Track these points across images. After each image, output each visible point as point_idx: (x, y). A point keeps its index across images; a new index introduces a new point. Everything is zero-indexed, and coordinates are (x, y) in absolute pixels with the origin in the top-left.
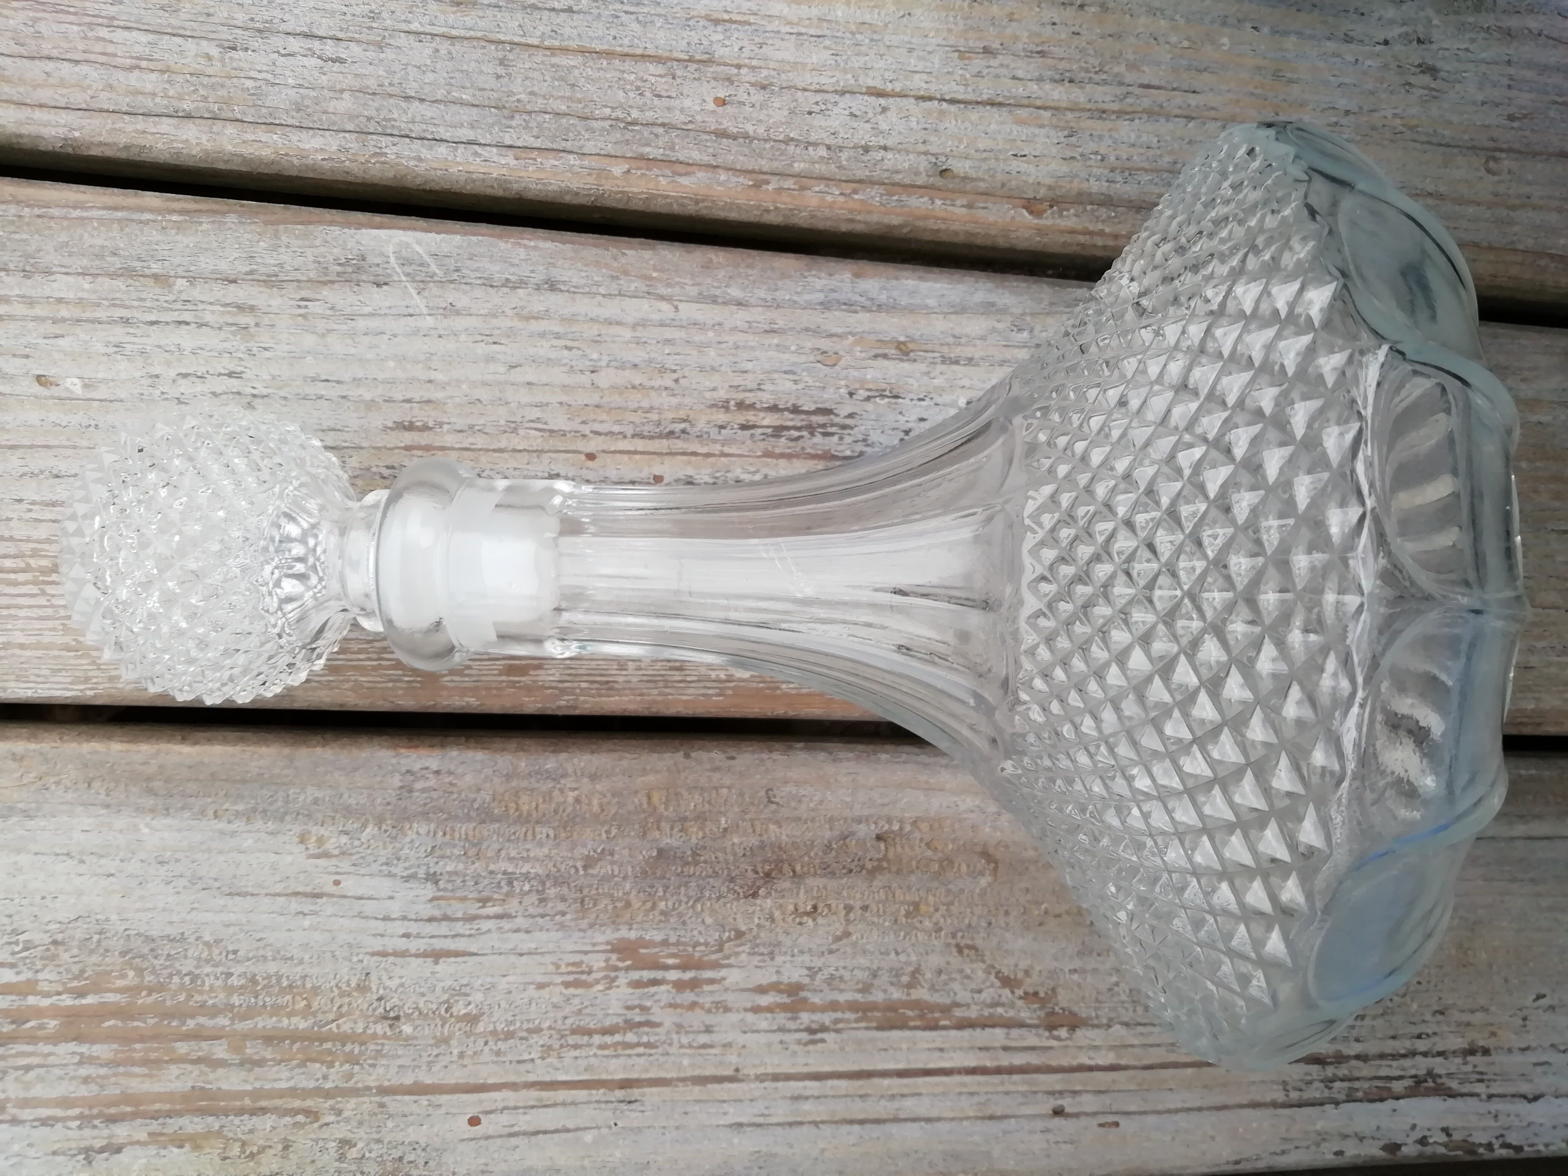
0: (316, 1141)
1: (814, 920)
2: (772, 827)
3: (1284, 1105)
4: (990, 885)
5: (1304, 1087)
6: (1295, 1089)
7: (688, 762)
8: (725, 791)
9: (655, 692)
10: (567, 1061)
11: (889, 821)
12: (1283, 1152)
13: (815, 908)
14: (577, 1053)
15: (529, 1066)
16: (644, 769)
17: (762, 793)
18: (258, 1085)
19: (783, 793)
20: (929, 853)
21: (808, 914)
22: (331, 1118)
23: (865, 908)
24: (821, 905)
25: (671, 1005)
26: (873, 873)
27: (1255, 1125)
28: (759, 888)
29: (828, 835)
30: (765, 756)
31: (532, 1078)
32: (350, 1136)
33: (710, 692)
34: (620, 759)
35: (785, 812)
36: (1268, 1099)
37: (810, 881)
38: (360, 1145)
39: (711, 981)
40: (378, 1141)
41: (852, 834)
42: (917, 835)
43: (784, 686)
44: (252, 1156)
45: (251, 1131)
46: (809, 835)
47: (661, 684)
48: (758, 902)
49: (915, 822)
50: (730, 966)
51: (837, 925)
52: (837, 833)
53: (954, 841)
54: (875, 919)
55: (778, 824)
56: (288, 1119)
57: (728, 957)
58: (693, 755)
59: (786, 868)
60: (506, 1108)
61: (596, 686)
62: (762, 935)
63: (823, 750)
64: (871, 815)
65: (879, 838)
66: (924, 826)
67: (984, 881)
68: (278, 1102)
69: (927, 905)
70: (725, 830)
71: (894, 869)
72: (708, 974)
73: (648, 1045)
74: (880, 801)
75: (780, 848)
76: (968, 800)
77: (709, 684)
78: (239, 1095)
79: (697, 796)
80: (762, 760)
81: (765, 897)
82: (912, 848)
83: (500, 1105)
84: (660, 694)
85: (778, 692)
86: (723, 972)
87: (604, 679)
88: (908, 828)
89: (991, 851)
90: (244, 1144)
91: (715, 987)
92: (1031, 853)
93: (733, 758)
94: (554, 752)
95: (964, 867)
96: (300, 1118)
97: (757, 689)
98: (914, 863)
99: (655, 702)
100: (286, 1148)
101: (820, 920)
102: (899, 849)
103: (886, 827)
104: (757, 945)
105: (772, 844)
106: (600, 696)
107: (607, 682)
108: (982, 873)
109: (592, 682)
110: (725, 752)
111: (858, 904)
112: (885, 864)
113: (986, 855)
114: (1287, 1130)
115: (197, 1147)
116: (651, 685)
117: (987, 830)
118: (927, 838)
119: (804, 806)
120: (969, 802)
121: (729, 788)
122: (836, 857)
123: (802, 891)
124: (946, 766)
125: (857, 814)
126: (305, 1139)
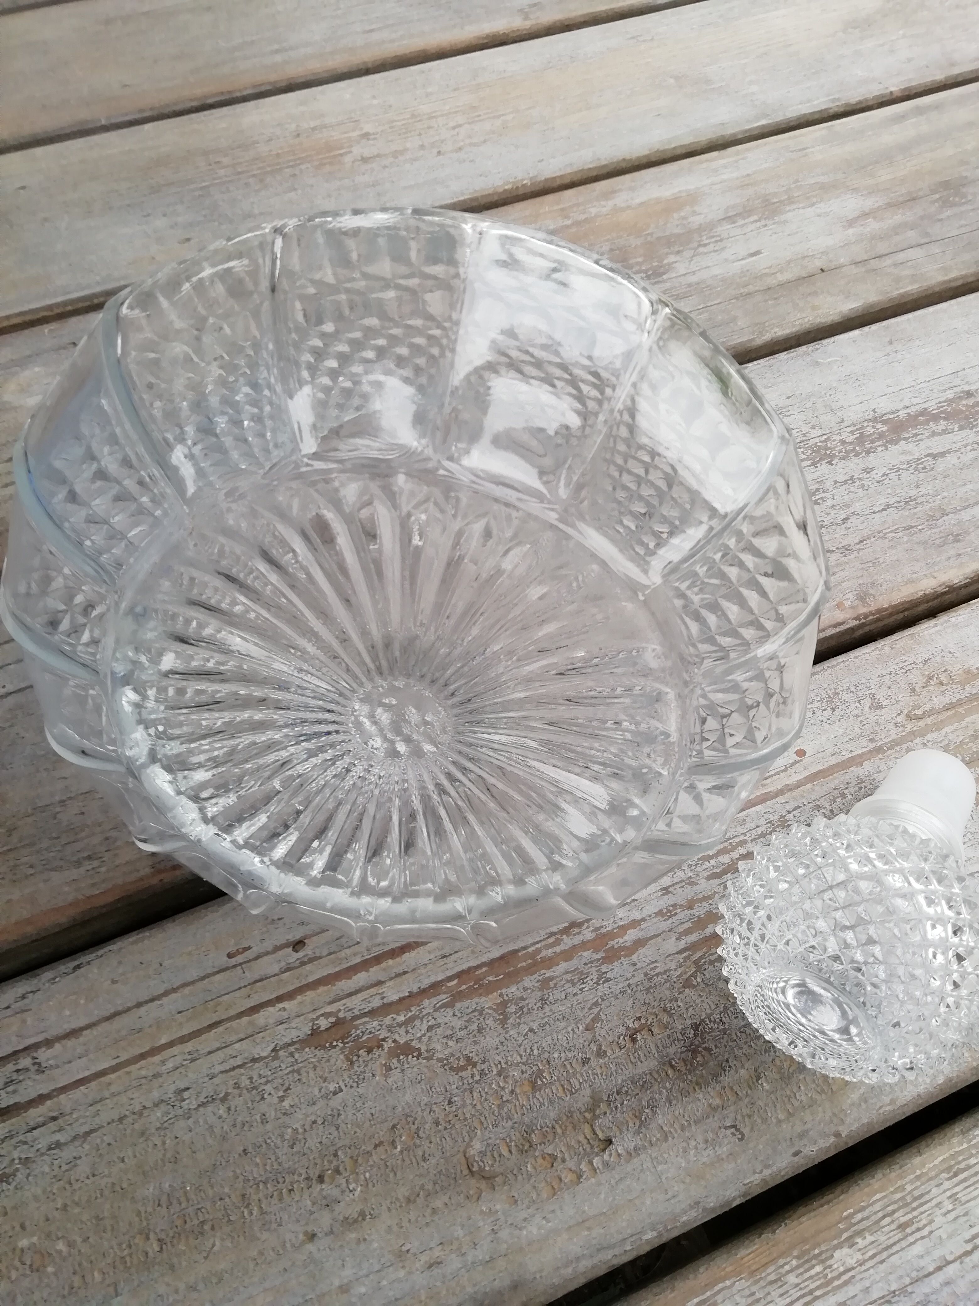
0: (897, 702)
1: (628, 1028)
2: (717, 1102)
3: (36, 1046)
4: (469, 1146)
5: (15, 1076)
6: (27, 1070)
7: (833, 1129)
8: (781, 1116)
9: (909, 1188)
10: (762, 822)
11: (606, 1164)
12: (23, 997)
13: (634, 1040)
14: (759, 831)
15: (789, 807)
16: (866, 1101)
17: (746, 1131)
18: (963, 724)
19: (727, 1144)
20: (549, 1150)
21: (637, 1031)
22: (899, 719)
23: (585, 1061)
24: (629, 1045)
25: (710, 897)
26: (595, 1102)
27: (67, 1013)
28: (695, 1035)
29: (660, 1120)
30: (767, 1172)
31: (781, 799)
32: (878, 712)
33: (859, 1216)
34: (892, 1102)
35: (714, 1123)
36: (57, 1046)
37: (652, 1064)
38: (867, 709)
39: (687, 932)
40: (857, 716)
41: (638, 1132)
42: (571, 1164)
43: (794, 1263)
44: (930, 678)
45: (943, 692)
46: (679, 1110)
47: (909, 1198)
48: (689, 1022)
49: (579, 1177)
50: (680, 952)
51: (603, 1032)
52: (653, 1126)
53: (530, 1176)
54: (570, 1055)
55: (714, 1109)
56: (928, 707)
57: (686, 959)
58: (832, 1139)
59: (681, 1066)
60: (785, 770)
61: (962, 1166)
62: (667, 993)
63: (713, 1209)
64: (628, 1162)
65: (609, 1142)
66: (568, 1177)
67: (478, 1145)
68: (941, 717)
69: (525, 1093)
70: (758, 1078)
71: (577, 1116)
72: (693, 937)
73: (708, 858)
74: (628, 1182)
75: (698, 1084)
76: (535, 1231)
77: (866, 1224)
78: (969, 712)
79: (803, 1098)
80: (767, 1166)
81: (684, 1029)
82: (569, 1147)
83: (790, 771)
84: (902, 1188)
85: (795, 1253)
86: (682, 944)
87: (961, 1177)
88: (584, 1166)
89: (483, 1185)
90: (941, 684)
91: (681, 929)
92: (438, 1203)
93: (796, 1154)
94: (951, 1080)
95: (505, 1152)
96: (919, 712)
97: (818, 1245)
98: (559, 1131)
99: (901, 1177)
100: (913, 690)
101: (622, 1030)
102: (581, 1138)
103: (606, 1157)
104: (666, 981)
105: (708, 1084)
106: (952, 1157)
107: (956, 1175)
108: (483, 1153)
109: (968, 1167)
110: (806, 1157)
111: (593, 1063)
112: (588, 1115)
113: (488, 1178)
114: (24, 1021)
115: (968, 672)
116: (916, 1193)
117: (498, 1207)
118: (558, 1165)
119: (700, 1139)
120: (533, 1230)
121: (779, 1121)
122: (640, 1100)
123: (654, 1051)
124: (578, 1259)
125: (643, 1156)
126: (906, 700)
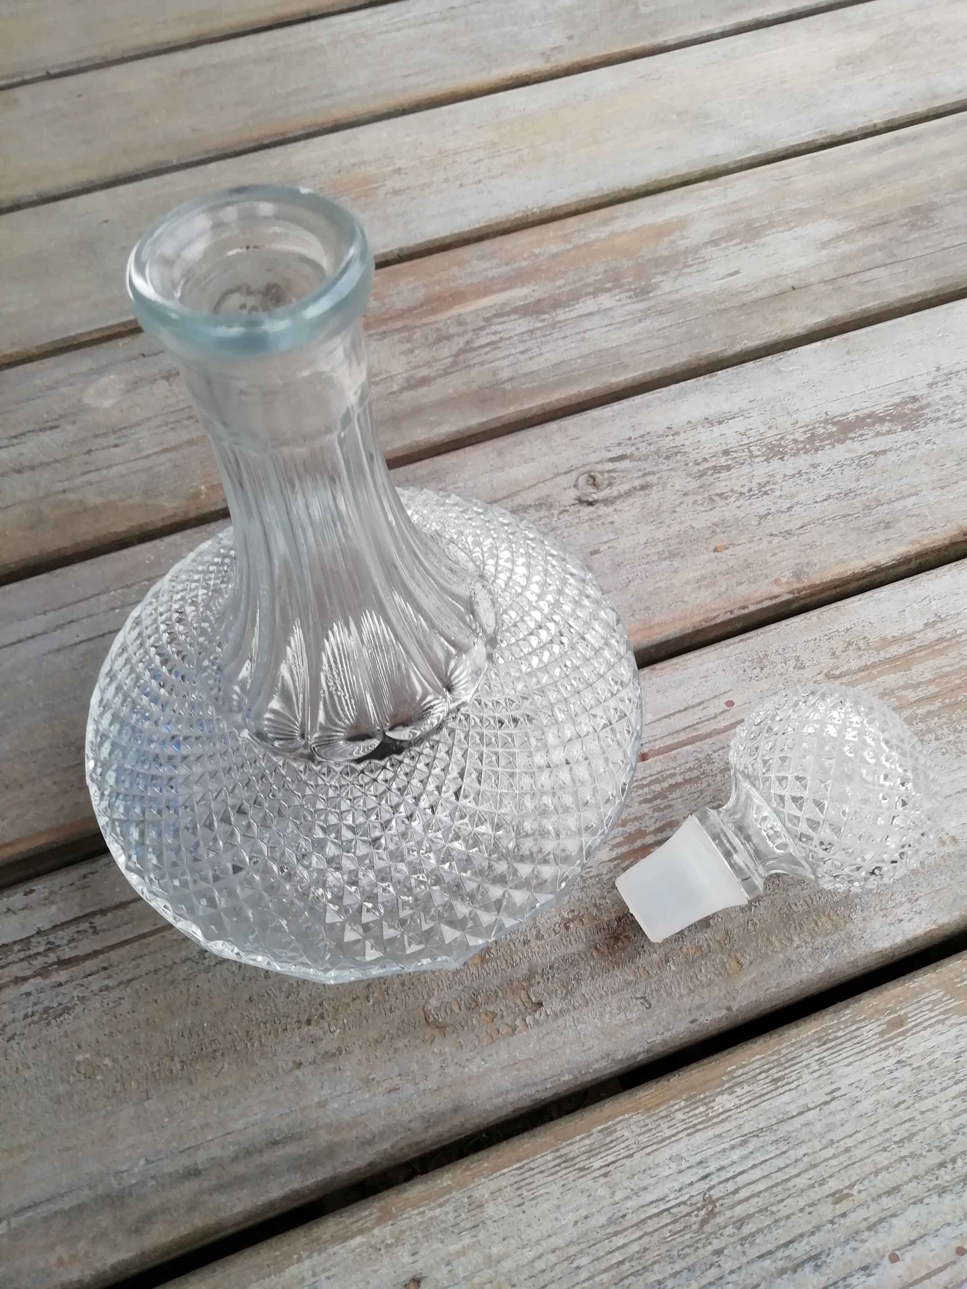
0: (818, 664)
1: (563, 918)
2: (632, 978)
3: (93, 914)
4: (427, 1002)
5: (76, 936)
6: (86, 931)
7: (725, 1003)
8: (684, 992)
9: (784, 1052)
10: (691, 759)
11: (536, 1022)
12: (85, 877)
13: (567, 928)
14: (688, 766)
15: (714, 748)
16: (756, 983)
17: (653, 1002)
18: (875, 683)
19: (637, 1009)
20: (492, 1008)
21: (570, 921)
22: (819, 678)
23: (526, 942)
24: (563, 931)
25: (640, 818)
26: (532, 973)
27: (118, 890)
28: (618, 926)
29: (583, 990)
30: (667, 1035)
31: (709, 741)
32: (801, 672)
33: (740, 1072)
34: (778, 985)
35: (627, 994)
36: (109, 914)
37: (581, 946)
38: (791, 669)
39: (619, 845)
40: (782, 674)
41: (565, 998)
42: (508, 1020)
43: (683, 1104)
44: (850, 644)
45: (860, 656)
46: (599, 983)
47: (783, 1060)
48: (613, 915)
49: (514, 1030)
50: (611, 861)
51: (543, 921)
52: (577, 994)
53: (474, 1028)
54: (514, 937)
55: (628, 984)
56: (844, 669)
57: (615, 866)
58: (724, 1012)
59: (604, 949)
60: (715, 717)
61: (831, 1037)
62: (598, 892)
63: (620, 1061)
64: (554, 1020)
65: (540, 1004)
66: (504, 1030)
67: (434, 1002)
68: (855, 677)
69: (475, 965)
70: (667, 961)
71: (515, 983)
72: (624, 849)
73: (642, 787)
74: (554, 1035)
75: (617, 963)
76: (475, 1069)
77: (744, 1077)
78: (881, 674)
79: (704, 978)
80: (668, 1030)
81: (609, 921)
82: (507, 1007)
83: (719, 718)
84: (778, 1052)
85: (684, 1097)
86: (614, 854)
87: (829, 1045)
88: (518, 1022)
89: (436, 1032)
90: (859, 649)
91: (614, 842)
92: (400, 1044)
93: (692, 1022)
94: (830, 971)
95: (455, 1008)
96: (837, 672)
97: (704, 1092)
98: (500, 994)
99: (778, 1044)
100: (834, 654)
101: (558, 919)
102: (518, 1001)
103: (537, 1016)
104: (598, 882)
105: (624, 964)
106: (823, 1030)
107: (824, 1043)
108: (438, 1009)
109: (836, 1038)
110: (701, 1024)
111: (533, 944)
112: (525, 984)
113: (441, 1027)
114: (84, 895)
115: (884, 639)
116: (790, 1056)
117: (447, 1049)
118: (498, 1021)
119: (615, 1005)
120: (474, 1068)
121: (681, 996)
122: (568, 974)
123: (583, 936)
124: (507, 1092)
125: (567, 1017)
126: (826, 662)
